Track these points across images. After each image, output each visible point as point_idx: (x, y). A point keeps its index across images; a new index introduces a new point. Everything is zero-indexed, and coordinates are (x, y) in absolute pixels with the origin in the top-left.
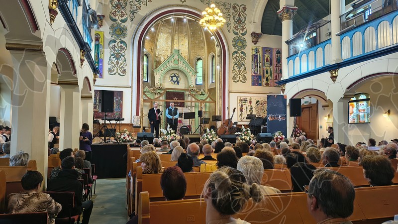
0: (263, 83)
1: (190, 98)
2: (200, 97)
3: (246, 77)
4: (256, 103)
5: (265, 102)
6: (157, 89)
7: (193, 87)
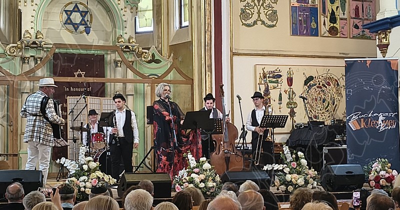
0: (324, 29)
1: (120, 72)
2: (149, 70)
3: (275, 12)
4: (306, 83)
5: (329, 81)
6: (28, 46)
7: (129, 40)
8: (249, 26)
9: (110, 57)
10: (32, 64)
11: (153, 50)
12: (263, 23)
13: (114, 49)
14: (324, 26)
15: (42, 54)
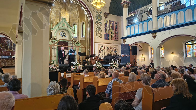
0: (110, 39)
2: (77, 45)
3: (102, 35)
4: (107, 48)
5: (111, 48)
6: (53, 39)
7: (73, 39)
8: (97, 37)
9: (69, 42)
10: (54, 43)
11: (77, 41)
12: (100, 37)
13: (70, 40)
14: (110, 37)
15: (56, 41)
